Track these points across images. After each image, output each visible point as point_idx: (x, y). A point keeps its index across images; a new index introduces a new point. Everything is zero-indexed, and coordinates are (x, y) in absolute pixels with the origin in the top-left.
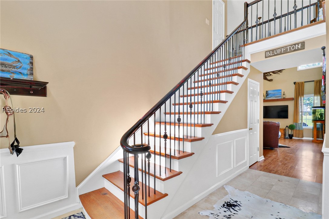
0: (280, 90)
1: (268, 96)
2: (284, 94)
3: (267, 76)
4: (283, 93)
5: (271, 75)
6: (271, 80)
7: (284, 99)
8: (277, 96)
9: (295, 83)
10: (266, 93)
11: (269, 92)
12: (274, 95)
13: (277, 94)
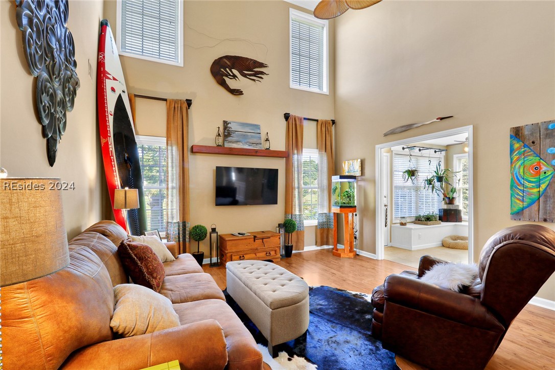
0: (257, 127)
1: (229, 139)
2: (267, 140)
3: (227, 76)
4: (263, 137)
5: (234, 76)
6: (237, 92)
7: (269, 154)
8: (251, 141)
9: (287, 116)
10: (225, 128)
11: (233, 127)
12: (244, 136)
13: (252, 137)
